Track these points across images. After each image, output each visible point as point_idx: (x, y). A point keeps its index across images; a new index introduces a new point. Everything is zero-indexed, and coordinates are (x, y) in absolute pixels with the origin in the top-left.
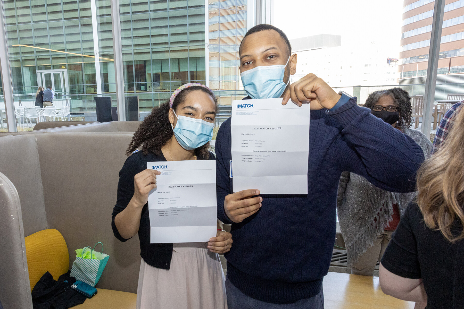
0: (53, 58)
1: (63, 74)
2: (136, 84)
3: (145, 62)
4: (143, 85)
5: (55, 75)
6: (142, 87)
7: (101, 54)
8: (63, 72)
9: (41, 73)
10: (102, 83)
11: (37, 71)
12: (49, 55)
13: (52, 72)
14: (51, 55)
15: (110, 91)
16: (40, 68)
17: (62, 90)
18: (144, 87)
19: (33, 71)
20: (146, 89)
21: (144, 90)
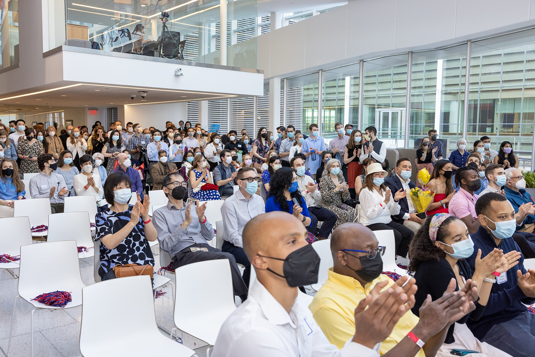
0: (393, 96)
1: (402, 113)
2: (479, 125)
3: (494, 100)
4: (489, 126)
5: (393, 113)
6: (487, 129)
7: (444, 92)
8: (401, 111)
9: (380, 112)
10: (441, 122)
11: (376, 110)
12: (390, 94)
13: (390, 111)
14: (392, 94)
15: (451, 131)
16: (379, 106)
17: (398, 129)
18: (490, 128)
19: (373, 109)
20: (492, 131)
21: (490, 131)
